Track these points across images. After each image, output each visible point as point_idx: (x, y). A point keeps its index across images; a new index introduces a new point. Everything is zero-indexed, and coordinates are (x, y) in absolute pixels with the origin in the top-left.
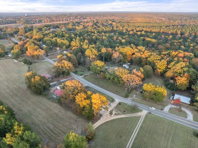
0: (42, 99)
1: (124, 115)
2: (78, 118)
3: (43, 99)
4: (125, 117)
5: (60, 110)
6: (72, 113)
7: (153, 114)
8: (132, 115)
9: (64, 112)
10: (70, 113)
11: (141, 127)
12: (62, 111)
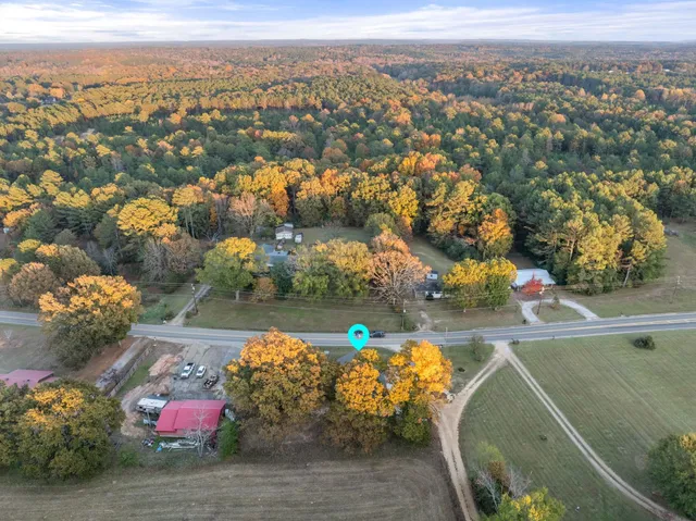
0: (133, 487)
1: (472, 382)
2: (374, 464)
3: (137, 483)
4: (482, 385)
5: (277, 480)
6: (331, 463)
7: (524, 343)
8: (488, 370)
9: (299, 475)
10: (323, 467)
11: (545, 387)
12: (287, 479)
